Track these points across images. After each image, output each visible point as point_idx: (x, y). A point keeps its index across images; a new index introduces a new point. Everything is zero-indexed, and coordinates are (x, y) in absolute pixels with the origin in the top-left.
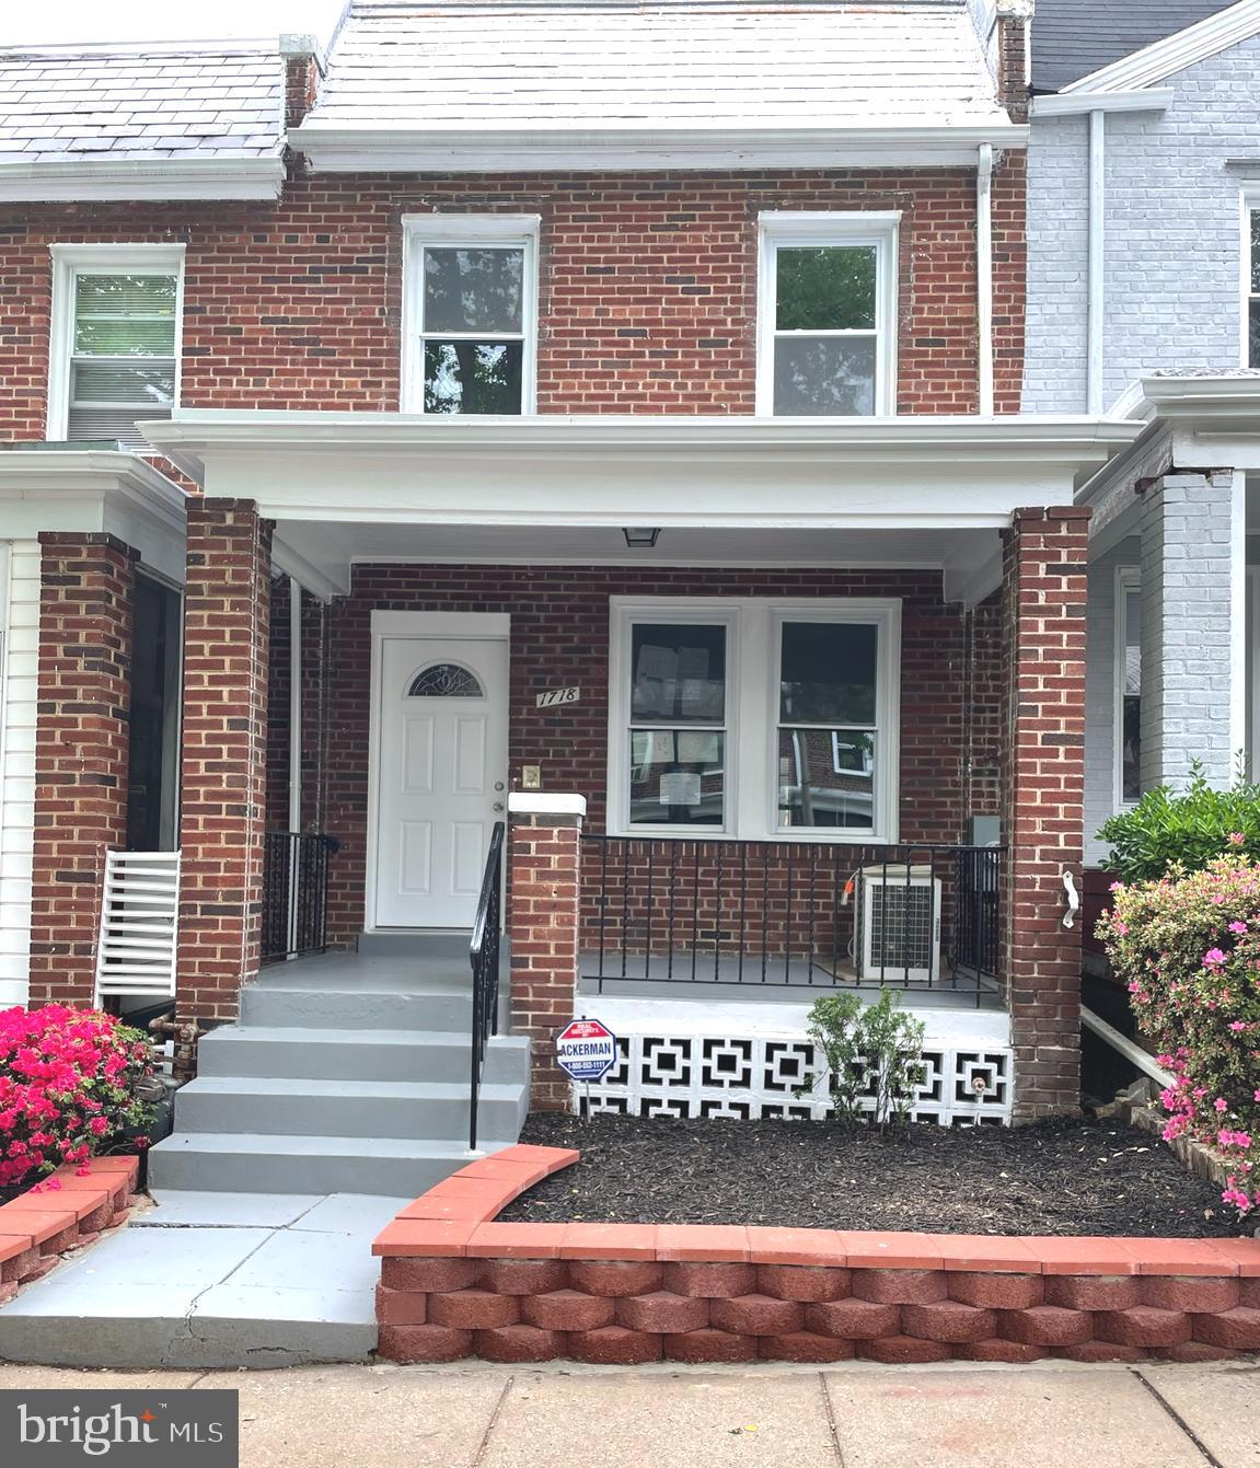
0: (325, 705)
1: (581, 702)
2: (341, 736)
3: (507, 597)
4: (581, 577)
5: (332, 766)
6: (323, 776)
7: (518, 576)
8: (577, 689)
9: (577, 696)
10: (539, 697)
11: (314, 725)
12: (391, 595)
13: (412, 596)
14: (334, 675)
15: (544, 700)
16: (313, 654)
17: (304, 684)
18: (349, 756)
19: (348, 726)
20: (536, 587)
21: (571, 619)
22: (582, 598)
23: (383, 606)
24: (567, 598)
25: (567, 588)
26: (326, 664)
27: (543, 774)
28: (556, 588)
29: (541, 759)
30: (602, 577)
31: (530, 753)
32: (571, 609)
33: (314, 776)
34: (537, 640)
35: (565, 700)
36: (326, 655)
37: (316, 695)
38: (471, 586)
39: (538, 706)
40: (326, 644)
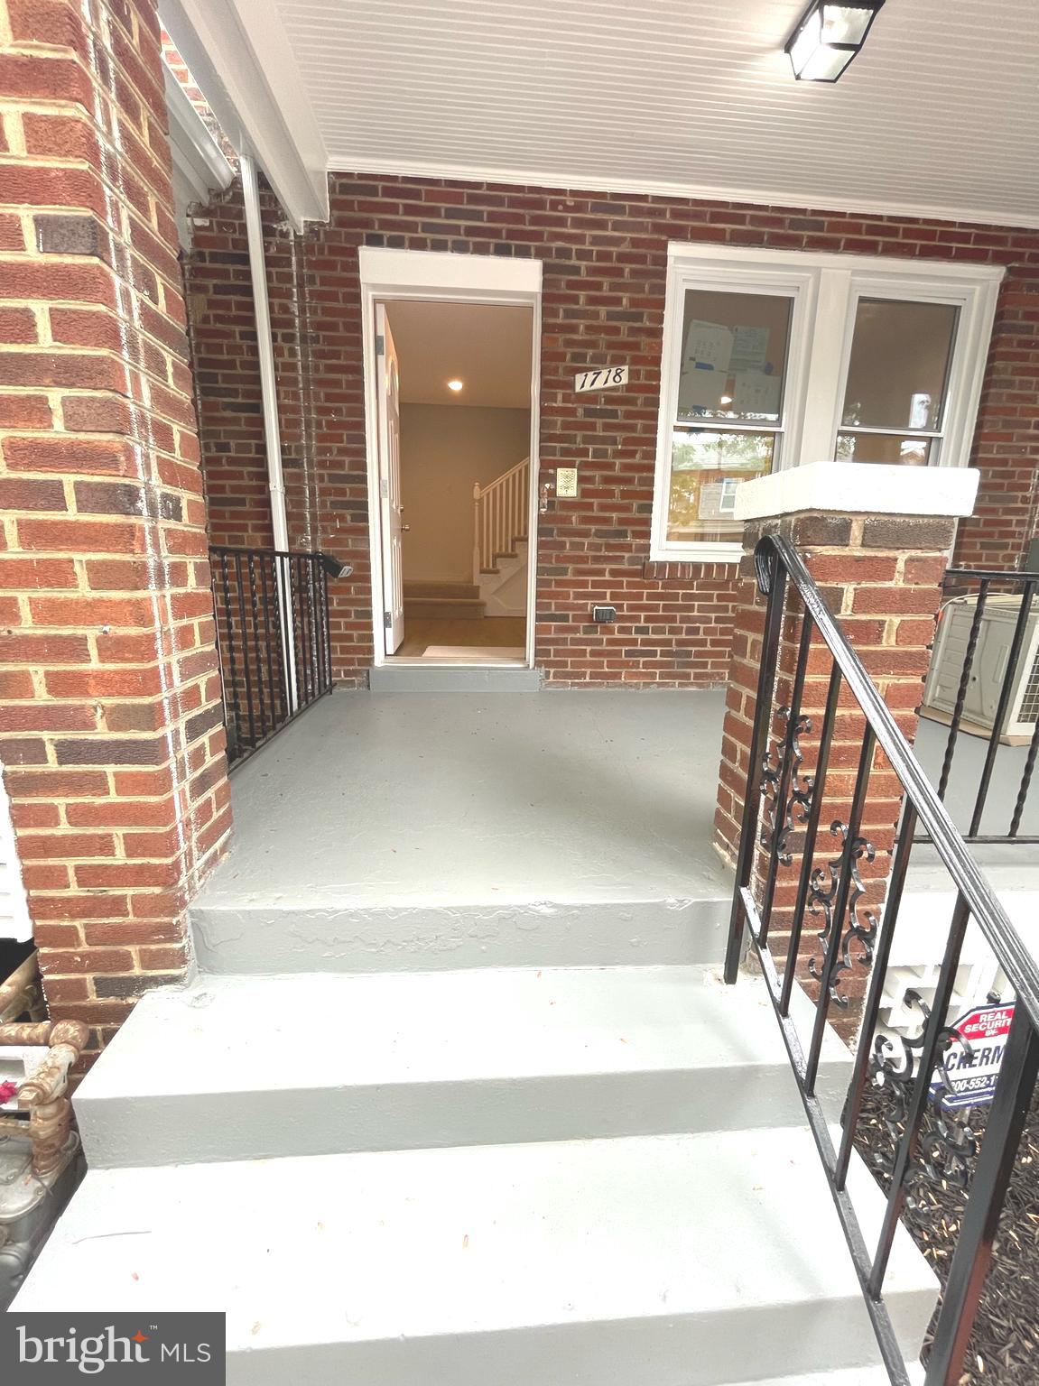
0: (307, 381)
1: (629, 388)
2: (330, 424)
3: (537, 236)
4: (636, 212)
5: (322, 464)
6: (311, 477)
7: (554, 205)
8: (626, 368)
9: (625, 380)
10: (579, 378)
11: (295, 410)
12: (386, 225)
13: (411, 227)
14: (316, 340)
15: (585, 383)
16: (285, 309)
17: (277, 352)
18: (342, 451)
19: (338, 411)
20: (579, 223)
21: (619, 273)
22: (636, 243)
23: (375, 241)
24: (616, 241)
25: (617, 226)
26: (303, 324)
27: (581, 480)
28: (601, 225)
29: (578, 460)
30: (661, 213)
31: (566, 452)
32: (623, 258)
33: (299, 477)
34: (575, 300)
35: (611, 383)
36: (302, 310)
37: (293, 367)
38: (493, 217)
39: (578, 389)
40: (301, 295)
